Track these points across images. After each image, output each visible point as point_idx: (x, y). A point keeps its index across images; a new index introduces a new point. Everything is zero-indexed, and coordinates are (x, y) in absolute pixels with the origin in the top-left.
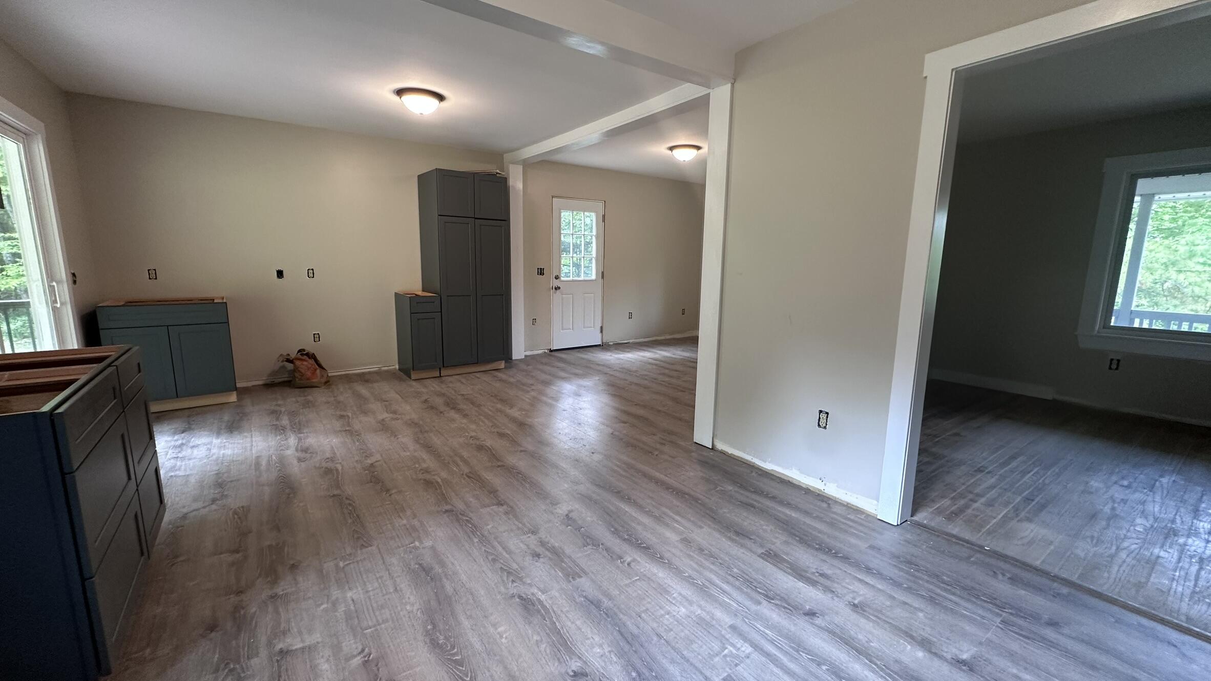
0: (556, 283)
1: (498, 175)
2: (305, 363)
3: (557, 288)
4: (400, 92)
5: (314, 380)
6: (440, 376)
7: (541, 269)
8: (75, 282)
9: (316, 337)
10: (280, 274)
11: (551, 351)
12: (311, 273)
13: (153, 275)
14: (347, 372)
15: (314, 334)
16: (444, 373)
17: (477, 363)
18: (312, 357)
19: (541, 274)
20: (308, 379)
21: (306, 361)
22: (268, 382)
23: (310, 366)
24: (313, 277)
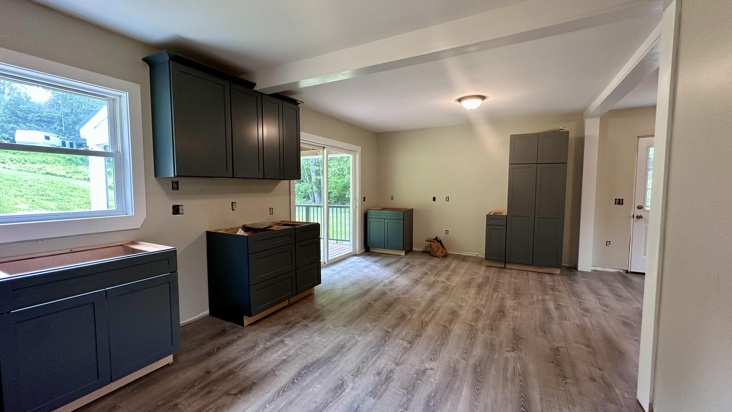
0: (638, 212)
1: (561, 131)
2: (435, 244)
3: (639, 217)
4: (460, 100)
5: (438, 254)
6: (505, 268)
7: (619, 200)
8: (364, 200)
9: (447, 232)
10: (434, 199)
11: (627, 272)
12: (448, 199)
13: (392, 198)
14: (460, 254)
15: (446, 230)
16: (508, 266)
17: (532, 265)
18: (440, 242)
19: (619, 204)
20: (435, 252)
21: (436, 243)
22: (424, 250)
23: (437, 246)
24: (448, 201)
